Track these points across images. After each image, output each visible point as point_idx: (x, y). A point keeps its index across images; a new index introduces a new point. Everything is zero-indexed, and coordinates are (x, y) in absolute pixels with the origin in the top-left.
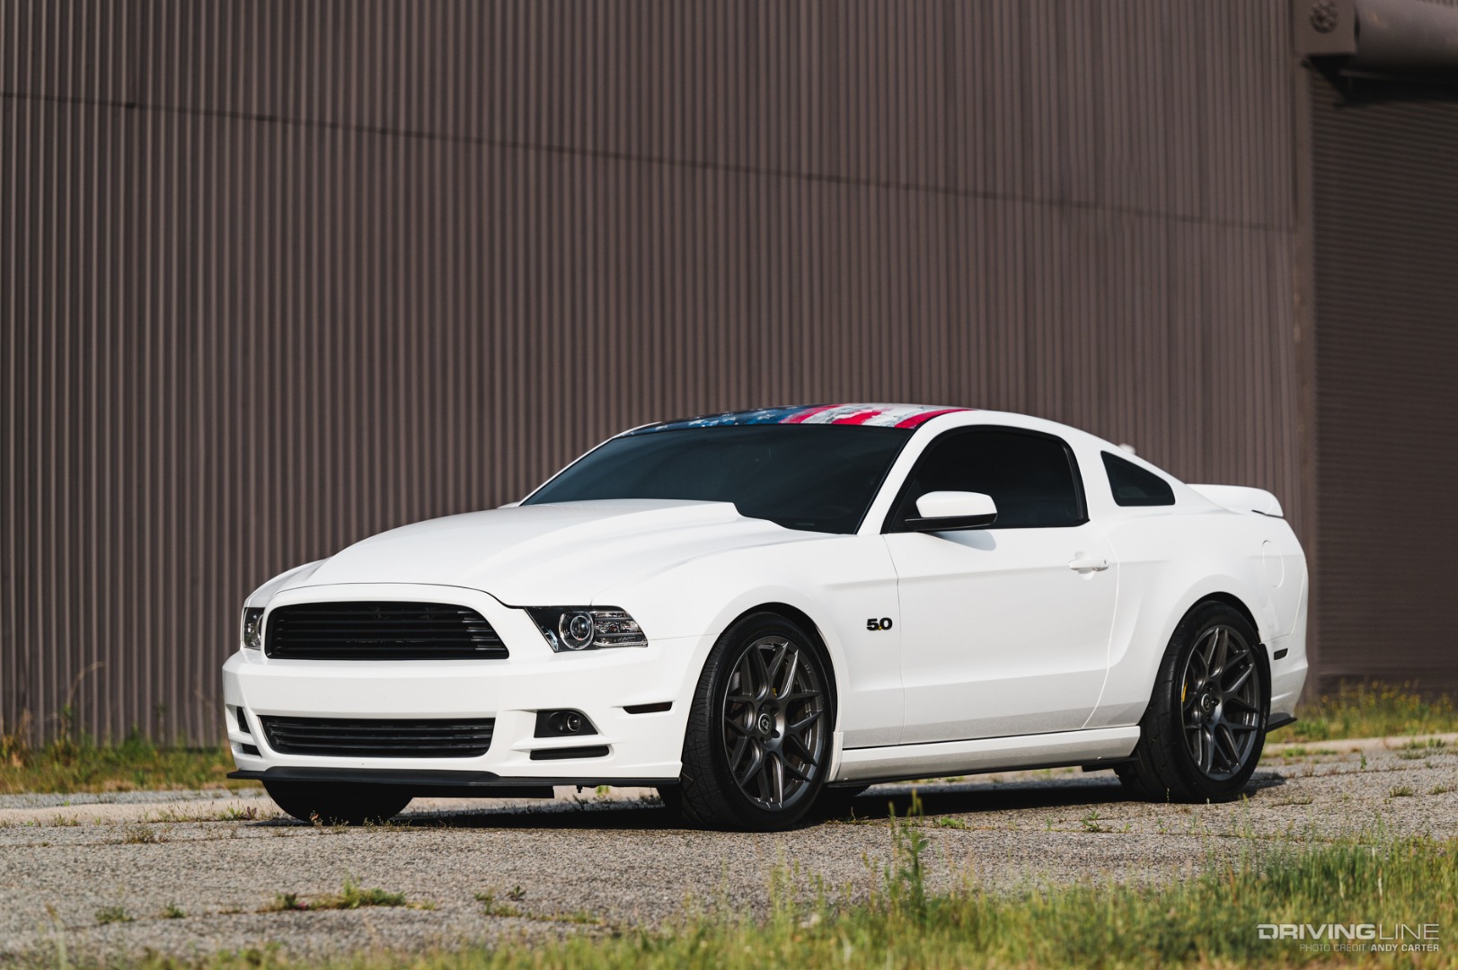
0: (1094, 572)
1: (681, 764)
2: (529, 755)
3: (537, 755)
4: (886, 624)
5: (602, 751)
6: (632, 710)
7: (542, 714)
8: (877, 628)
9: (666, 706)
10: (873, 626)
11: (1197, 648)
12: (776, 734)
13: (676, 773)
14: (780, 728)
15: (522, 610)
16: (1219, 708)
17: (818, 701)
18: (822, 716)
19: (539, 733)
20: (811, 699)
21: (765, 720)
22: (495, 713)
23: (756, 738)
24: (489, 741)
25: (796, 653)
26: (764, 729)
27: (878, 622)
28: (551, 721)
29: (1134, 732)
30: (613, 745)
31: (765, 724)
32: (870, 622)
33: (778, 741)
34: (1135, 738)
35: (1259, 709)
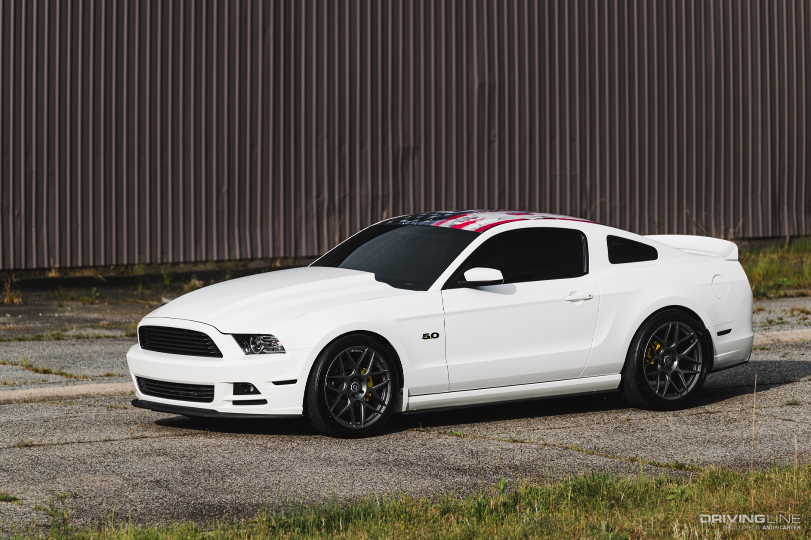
0: (582, 301)
1: (302, 408)
2: (232, 403)
3: (236, 403)
4: (435, 335)
5: (264, 402)
6: (276, 383)
7: (236, 384)
8: (429, 337)
9: (294, 381)
10: (426, 337)
11: (656, 334)
12: (362, 392)
13: (300, 413)
14: (364, 389)
15: (230, 336)
16: (676, 363)
17: (388, 375)
18: (390, 382)
19: (235, 393)
20: (385, 374)
21: (355, 386)
22: (214, 383)
23: (349, 394)
24: (213, 395)
25: (374, 353)
26: (355, 390)
27: (430, 335)
28: (241, 388)
29: (618, 377)
30: (267, 400)
31: (355, 387)
32: (424, 335)
33: (362, 395)
34: (619, 380)
35: (701, 363)
